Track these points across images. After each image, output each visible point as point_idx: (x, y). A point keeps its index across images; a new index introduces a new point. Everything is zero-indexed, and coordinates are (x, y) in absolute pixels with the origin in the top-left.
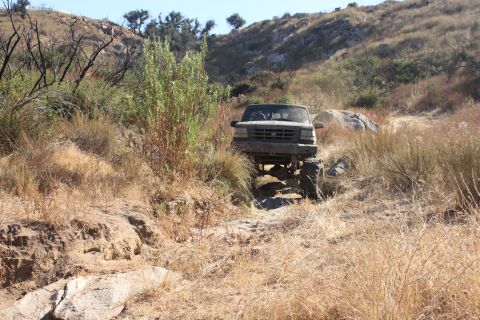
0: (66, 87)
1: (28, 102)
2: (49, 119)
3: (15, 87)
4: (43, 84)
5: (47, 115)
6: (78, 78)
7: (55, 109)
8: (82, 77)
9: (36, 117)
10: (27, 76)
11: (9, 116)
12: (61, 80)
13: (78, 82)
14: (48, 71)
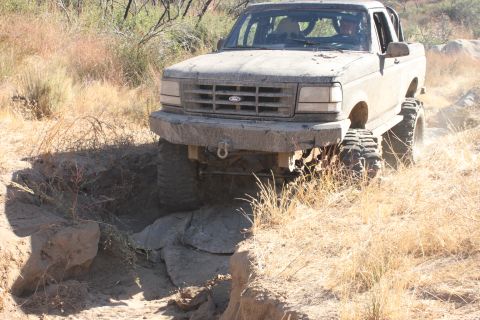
0: (190, 20)
1: (153, 36)
2: (174, 52)
3: (141, 22)
4: (167, 19)
5: (172, 48)
6: (200, 12)
7: (180, 42)
8: (204, 10)
9: (161, 51)
10: (151, 11)
11: (136, 50)
12: (184, 15)
13: (200, 16)
14: (171, 6)
